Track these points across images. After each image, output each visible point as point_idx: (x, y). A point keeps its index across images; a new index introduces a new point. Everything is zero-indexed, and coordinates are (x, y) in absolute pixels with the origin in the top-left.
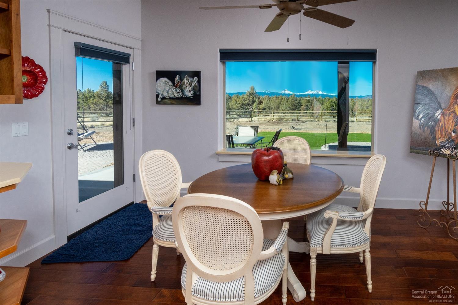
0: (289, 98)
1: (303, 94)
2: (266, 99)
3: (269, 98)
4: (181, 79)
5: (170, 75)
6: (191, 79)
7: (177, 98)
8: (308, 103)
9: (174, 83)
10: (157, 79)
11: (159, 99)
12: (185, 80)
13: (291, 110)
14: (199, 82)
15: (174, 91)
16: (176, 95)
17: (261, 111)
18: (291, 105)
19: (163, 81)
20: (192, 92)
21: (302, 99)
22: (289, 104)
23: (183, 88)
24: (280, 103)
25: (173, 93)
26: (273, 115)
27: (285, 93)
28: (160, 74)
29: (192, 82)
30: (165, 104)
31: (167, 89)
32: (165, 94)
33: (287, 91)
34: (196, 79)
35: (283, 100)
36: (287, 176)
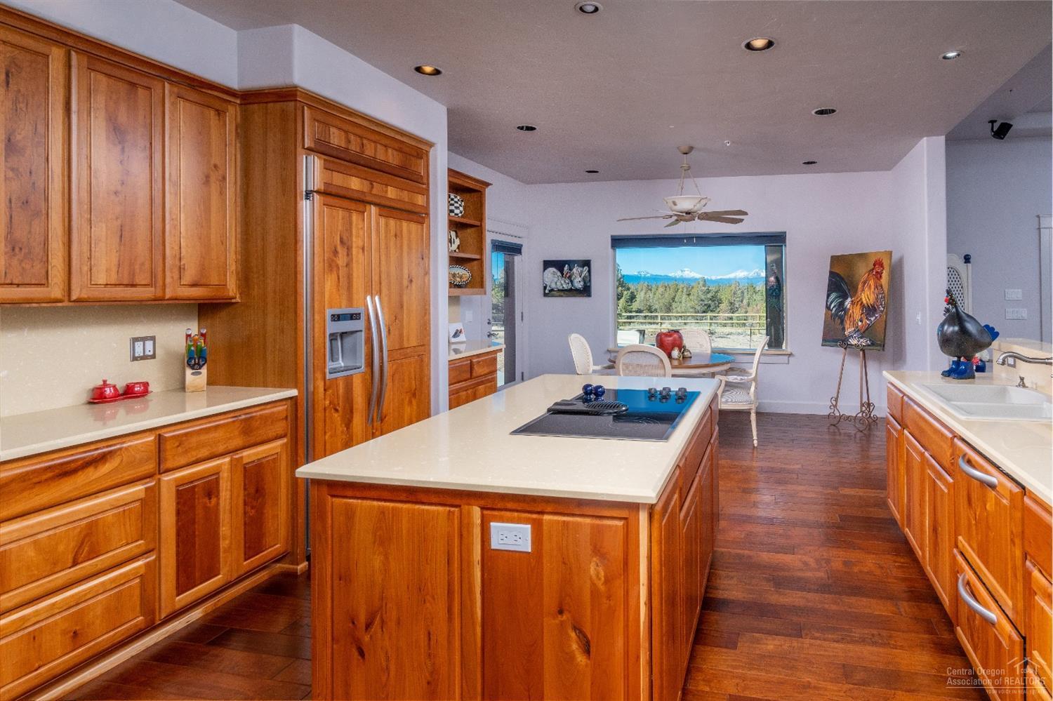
0: (693, 288)
1: (725, 277)
2: (642, 290)
3: (649, 289)
4: (571, 269)
5: (559, 265)
6: (581, 269)
7: (566, 290)
8: (734, 298)
9: (562, 274)
10: (545, 269)
11: (547, 291)
12: (574, 270)
13: (697, 311)
14: (589, 271)
15: (563, 282)
16: (564, 286)
17: (634, 314)
18: (696, 302)
19: (552, 271)
20: (582, 283)
22: (693, 302)
23: (572, 279)
24: (673, 299)
25: (562, 285)
27: (684, 276)
28: (547, 264)
29: (582, 272)
30: (553, 296)
31: (556, 279)
32: (553, 286)
33: (688, 272)
34: (586, 268)
35: (679, 293)
36: (686, 354)
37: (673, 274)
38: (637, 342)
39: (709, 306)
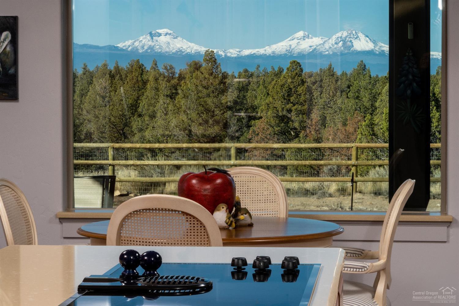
1: (261, 51)
8: (289, 106)
13: (191, 137)
14: (14, 43)
18: (194, 115)
21: (253, 86)
24: (134, 107)
26: (113, 166)
27: (157, 49)
33: (168, 38)
34: (6, 35)
35: (149, 92)
36: (242, 217)
37: (128, 43)
38: (98, 204)
39: (226, 126)
